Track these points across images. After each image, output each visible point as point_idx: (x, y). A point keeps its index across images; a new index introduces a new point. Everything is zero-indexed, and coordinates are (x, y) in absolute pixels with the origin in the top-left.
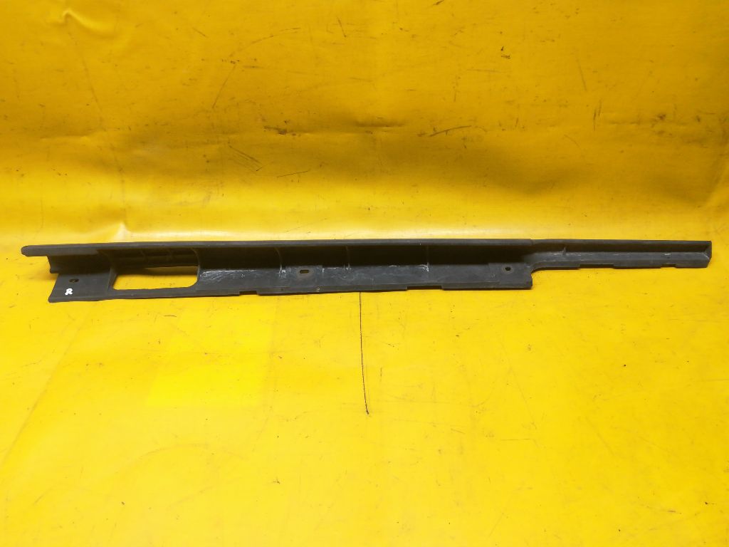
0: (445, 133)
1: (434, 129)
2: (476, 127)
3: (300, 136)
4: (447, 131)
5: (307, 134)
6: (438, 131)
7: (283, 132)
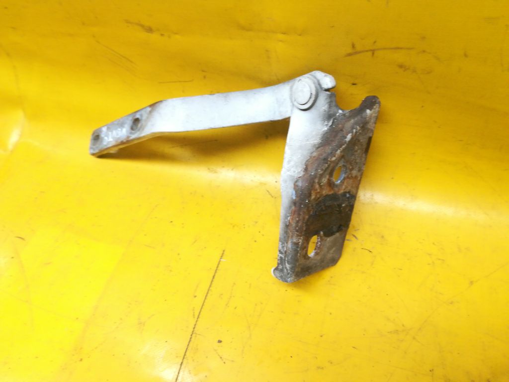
0: (370, 53)
1: (353, 46)
2: (424, 51)
3: (169, 37)
4: (373, 51)
5: (177, 37)
6: (358, 48)
7: (150, 30)
